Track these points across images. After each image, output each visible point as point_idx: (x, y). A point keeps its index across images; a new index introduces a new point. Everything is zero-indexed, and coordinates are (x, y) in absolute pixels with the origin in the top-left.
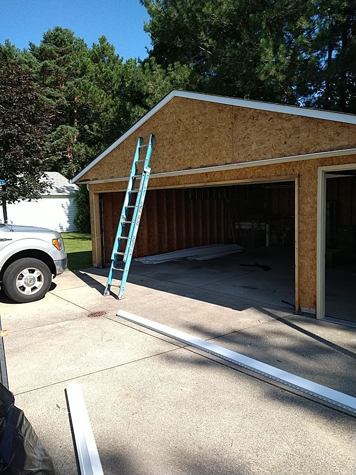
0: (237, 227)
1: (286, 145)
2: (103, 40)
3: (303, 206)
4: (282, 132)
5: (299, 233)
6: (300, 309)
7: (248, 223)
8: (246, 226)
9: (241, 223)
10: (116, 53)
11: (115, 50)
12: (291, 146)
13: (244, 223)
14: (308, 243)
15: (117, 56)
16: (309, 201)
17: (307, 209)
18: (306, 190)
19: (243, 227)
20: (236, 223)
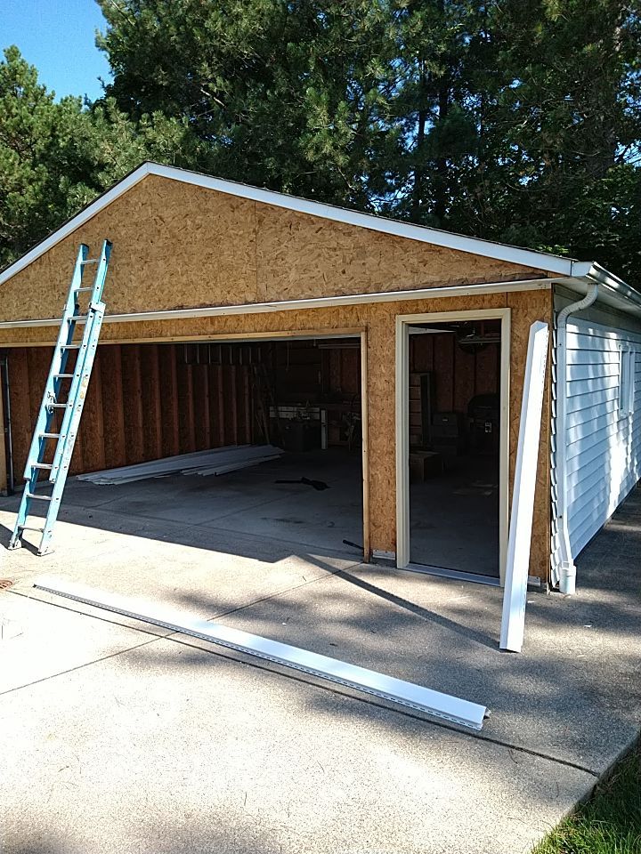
0: (272, 415)
1: (344, 276)
2: (12, 54)
3: (374, 380)
4: (338, 253)
5: (369, 425)
6: (371, 553)
7: (291, 409)
8: (287, 413)
9: (280, 408)
10: (40, 82)
11: (38, 77)
12: (352, 278)
13: (284, 408)
14: (382, 441)
15: (42, 87)
16: (384, 371)
17: (381, 385)
18: (378, 354)
19: (283, 415)
20: (271, 408)
